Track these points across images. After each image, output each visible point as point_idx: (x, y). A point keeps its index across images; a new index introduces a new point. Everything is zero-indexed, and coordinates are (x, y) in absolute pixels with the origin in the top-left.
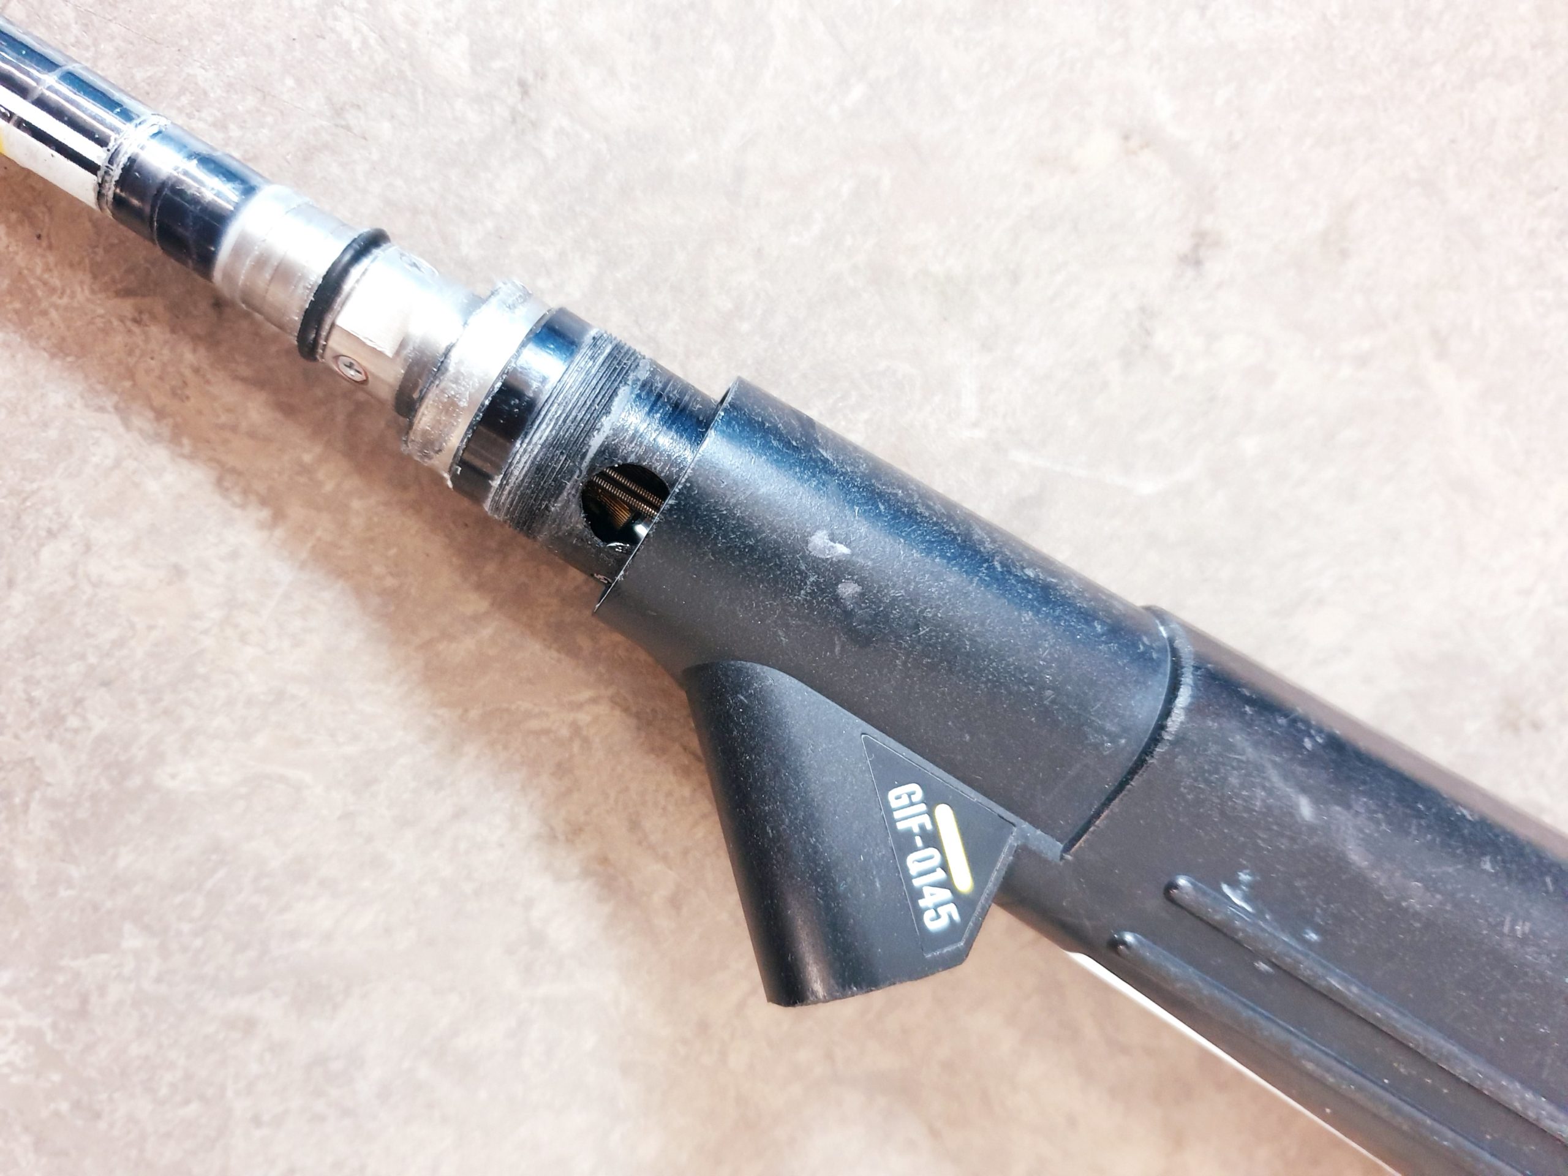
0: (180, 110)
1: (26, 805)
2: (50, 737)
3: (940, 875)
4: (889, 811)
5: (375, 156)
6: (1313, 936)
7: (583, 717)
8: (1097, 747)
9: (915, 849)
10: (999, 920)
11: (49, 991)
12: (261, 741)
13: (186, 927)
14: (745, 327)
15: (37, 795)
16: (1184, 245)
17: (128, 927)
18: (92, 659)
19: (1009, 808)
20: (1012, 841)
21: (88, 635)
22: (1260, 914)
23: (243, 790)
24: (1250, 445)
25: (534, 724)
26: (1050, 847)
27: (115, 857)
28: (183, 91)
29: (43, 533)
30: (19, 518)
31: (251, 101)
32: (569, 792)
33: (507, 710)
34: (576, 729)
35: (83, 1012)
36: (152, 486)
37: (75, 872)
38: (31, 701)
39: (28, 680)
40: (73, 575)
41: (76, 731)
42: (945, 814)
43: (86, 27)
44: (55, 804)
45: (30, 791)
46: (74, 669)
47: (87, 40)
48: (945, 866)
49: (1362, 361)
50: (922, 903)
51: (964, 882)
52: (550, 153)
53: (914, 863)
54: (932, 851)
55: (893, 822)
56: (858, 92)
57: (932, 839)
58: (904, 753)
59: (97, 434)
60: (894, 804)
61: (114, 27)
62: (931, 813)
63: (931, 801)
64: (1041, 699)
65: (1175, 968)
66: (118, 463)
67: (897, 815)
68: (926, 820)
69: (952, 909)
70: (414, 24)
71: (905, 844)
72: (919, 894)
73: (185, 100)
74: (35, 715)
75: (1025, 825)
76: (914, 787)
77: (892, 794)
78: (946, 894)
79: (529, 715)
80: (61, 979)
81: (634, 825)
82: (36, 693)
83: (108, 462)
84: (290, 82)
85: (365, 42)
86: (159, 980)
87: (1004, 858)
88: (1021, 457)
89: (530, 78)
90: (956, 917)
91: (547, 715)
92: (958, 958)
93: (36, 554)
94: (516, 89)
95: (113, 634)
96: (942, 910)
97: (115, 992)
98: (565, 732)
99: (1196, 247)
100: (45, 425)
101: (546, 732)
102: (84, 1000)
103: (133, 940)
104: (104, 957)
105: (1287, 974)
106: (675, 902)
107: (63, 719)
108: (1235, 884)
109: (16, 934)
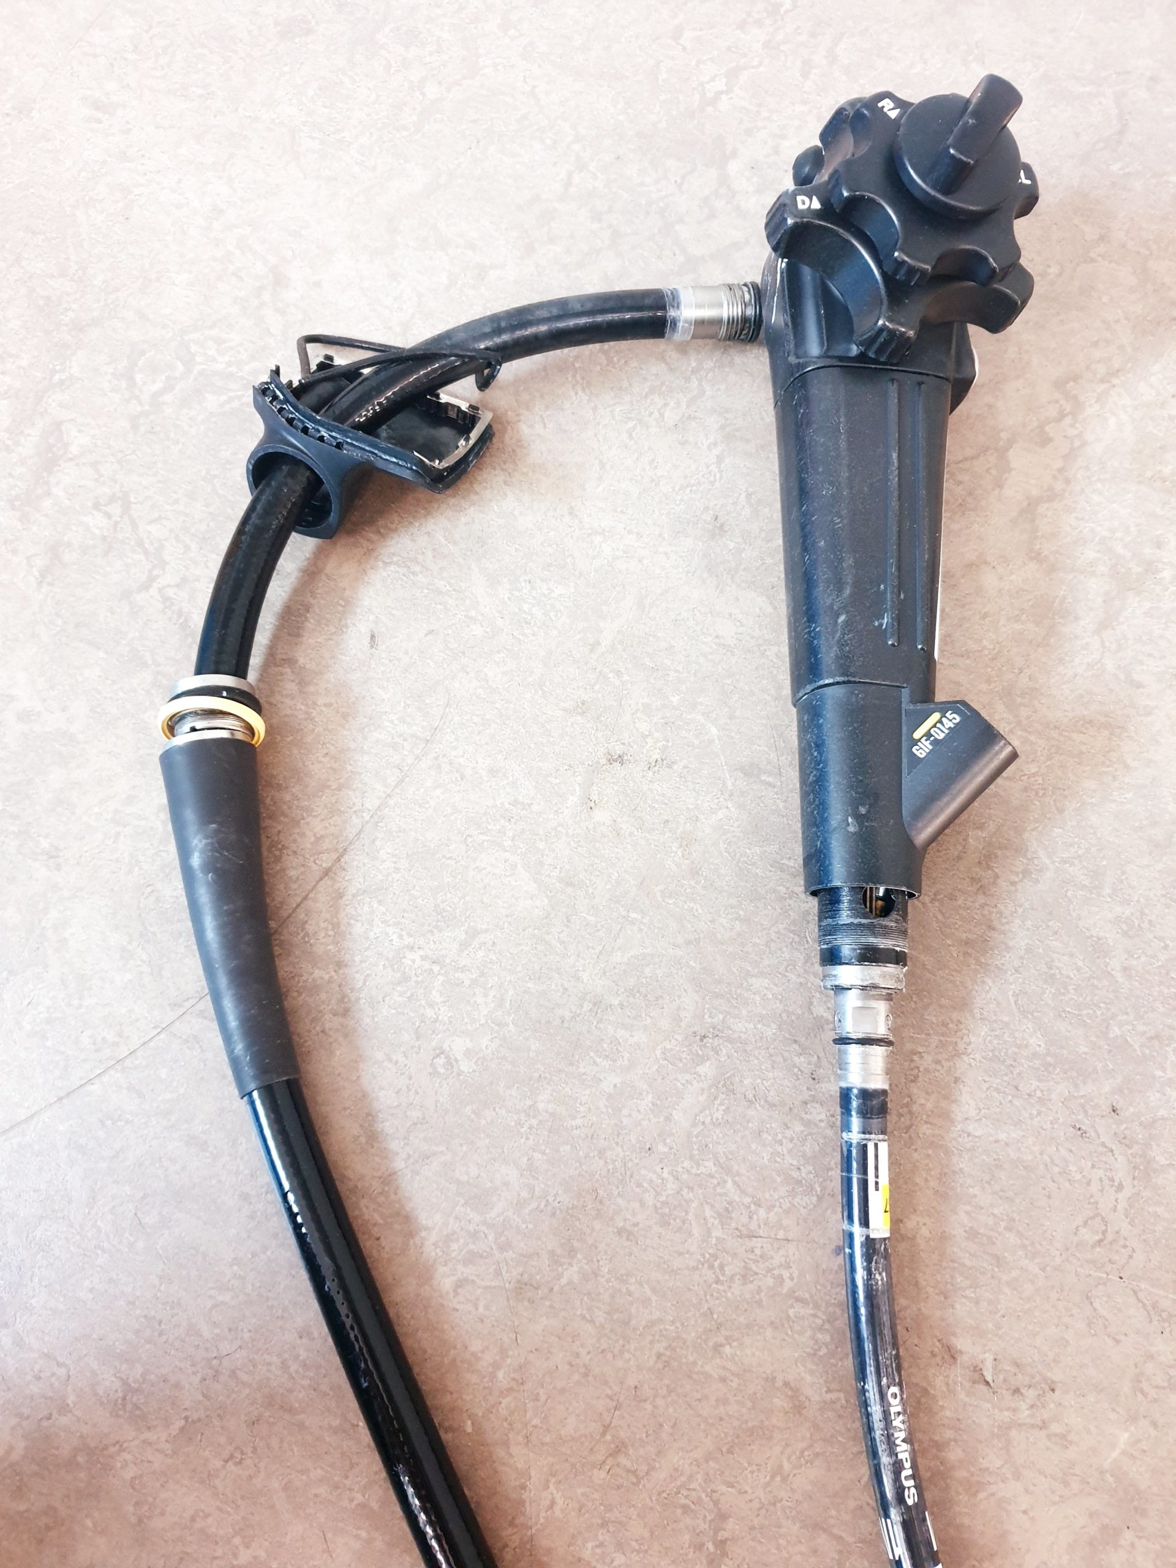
0: (783, 1160)
1: (1082, 1097)
2: (1050, 1100)
3: (939, 725)
4: (928, 754)
5: (759, 1081)
6: (882, 587)
7: (927, 899)
8: (863, 699)
9: (936, 739)
10: (940, 696)
11: (1155, 1054)
12: (1006, 1019)
13: (1099, 1013)
14: (741, 913)
15: (1076, 1094)
16: (617, 765)
17: (1111, 1036)
18: (1010, 1098)
19: (901, 715)
20: (912, 707)
21: (1001, 1104)
22: (886, 610)
23: (1030, 1016)
24: (675, 699)
25: (940, 917)
26: (905, 693)
27: (1085, 1053)
28: (776, 1162)
29: (970, 1138)
30: (970, 1150)
31: (765, 1136)
32: (959, 890)
33: (940, 930)
34: (932, 901)
35: (1157, 1037)
36: (929, 1105)
37: (1100, 1066)
38: (1039, 1114)
39: (1032, 1119)
40: (980, 1119)
41: (1042, 1091)
42: (917, 735)
43: (774, 1206)
44: (1076, 1086)
45: (1075, 1097)
46: (1017, 1102)
47: (777, 1203)
48: (935, 726)
49: (618, 673)
50: (952, 726)
51: (936, 716)
52: (721, 1017)
53: (941, 736)
54: (932, 732)
55: (931, 751)
56: (633, 915)
57: (928, 735)
58: (905, 760)
59: (921, 1135)
60: (924, 754)
61: (767, 1197)
62: (919, 740)
63: (915, 742)
64: (859, 727)
65: (920, 626)
66: (926, 1122)
67: (928, 751)
68: (923, 740)
69: (948, 715)
70: (703, 1090)
71: (936, 743)
72: (950, 728)
73: (779, 1160)
74: (1044, 1109)
75: (903, 705)
76: (914, 749)
77: (922, 756)
78: (944, 719)
79: (938, 921)
80: (1147, 1052)
81: (959, 858)
82: (1035, 1113)
83: (929, 1126)
84: (750, 1125)
85: (721, 1104)
86: (1127, 1013)
87: (919, 706)
88: (729, 784)
89: (698, 1037)
90: (950, 712)
91: (934, 915)
92: (964, 703)
93: (979, 1137)
94: (705, 1041)
95: (995, 1094)
96: (951, 717)
97: (1141, 1028)
98: (937, 904)
99: (615, 761)
100: (929, 1155)
101: (940, 911)
102: (1152, 1038)
103: (1116, 1031)
104: (1129, 1039)
105: (900, 587)
106: (981, 827)
107: (1039, 1098)
108: (881, 625)
109: (1138, 1077)
